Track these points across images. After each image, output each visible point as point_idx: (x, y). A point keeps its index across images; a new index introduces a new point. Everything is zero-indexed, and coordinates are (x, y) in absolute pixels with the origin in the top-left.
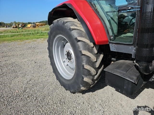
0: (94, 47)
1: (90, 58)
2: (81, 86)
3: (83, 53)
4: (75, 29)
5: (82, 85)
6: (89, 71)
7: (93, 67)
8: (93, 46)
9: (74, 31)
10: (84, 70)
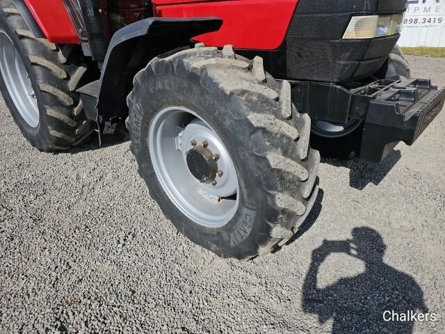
0: (57, 50)
1: (51, 70)
2: (49, 127)
3: (32, 61)
4: (13, 14)
5: (52, 126)
6: (55, 97)
7: (63, 91)
8: (55, 48)
9: (12, 17)
10: (43, 94)
